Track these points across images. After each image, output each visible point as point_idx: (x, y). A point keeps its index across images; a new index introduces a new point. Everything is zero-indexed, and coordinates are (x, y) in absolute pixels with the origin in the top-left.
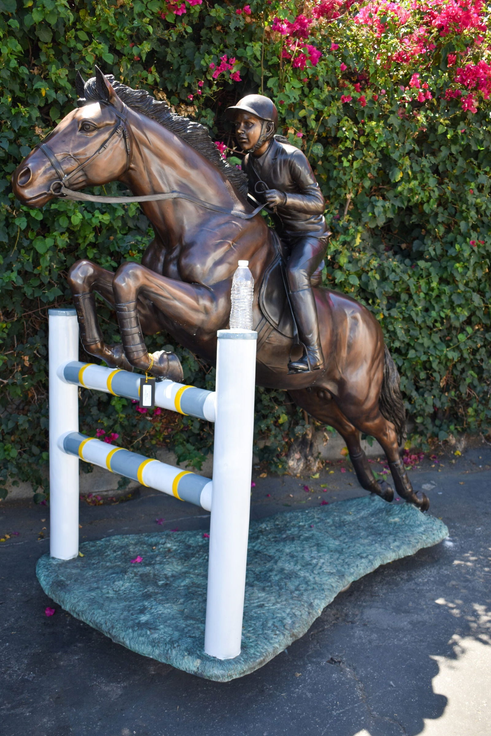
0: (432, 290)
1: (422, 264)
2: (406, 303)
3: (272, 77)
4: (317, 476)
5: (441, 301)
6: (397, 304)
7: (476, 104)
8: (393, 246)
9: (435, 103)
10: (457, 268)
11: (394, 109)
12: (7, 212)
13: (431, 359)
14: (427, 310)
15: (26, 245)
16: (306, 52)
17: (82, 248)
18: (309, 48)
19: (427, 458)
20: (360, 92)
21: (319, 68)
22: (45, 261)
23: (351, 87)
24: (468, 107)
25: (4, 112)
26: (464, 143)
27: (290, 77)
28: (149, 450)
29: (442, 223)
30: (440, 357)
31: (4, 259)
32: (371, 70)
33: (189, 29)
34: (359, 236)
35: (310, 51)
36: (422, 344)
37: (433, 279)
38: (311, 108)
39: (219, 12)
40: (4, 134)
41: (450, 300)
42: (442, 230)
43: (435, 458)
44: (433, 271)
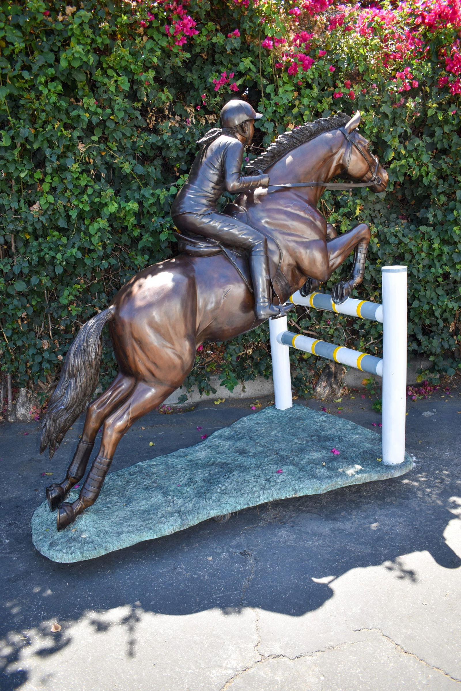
0: (434, 250)
1: (423, 228)
2: (411, 261)
3: (269, 84)
4: (340, 400)
5: (442, 259)
6: (401, 263)
8: (410, 215)
9: (428, 90)
10: (455, 231)
11: (385, 99)
12: (65, 207)
13: (434, 308)
14: (430, 267)
15: (83, 229)
16: (297, 61)
17: (129, 229)
18: (301, 57)
19: (441, 389)
20: (349, 88)
21: (309, 72)
22: (95, 240)
23: (340, 85)
24: (455, 90)
25: (52, 135)
26: (455, 122)
27: (284, 83)
28: (204, 376)
29: (443, 193)
30: (441, 307)
31: (68, 239)
32: (361, 69)
33: (188, 55)
34: (358, 208)
35: (301, 59)
36: (425, 296)
37: (435, 241)
38: (301, 106)
39: (219, 39)
40: (54, 151)
41: (451, 259)
42: (443, 198)
43: (448, 390)
44: (434, 235)
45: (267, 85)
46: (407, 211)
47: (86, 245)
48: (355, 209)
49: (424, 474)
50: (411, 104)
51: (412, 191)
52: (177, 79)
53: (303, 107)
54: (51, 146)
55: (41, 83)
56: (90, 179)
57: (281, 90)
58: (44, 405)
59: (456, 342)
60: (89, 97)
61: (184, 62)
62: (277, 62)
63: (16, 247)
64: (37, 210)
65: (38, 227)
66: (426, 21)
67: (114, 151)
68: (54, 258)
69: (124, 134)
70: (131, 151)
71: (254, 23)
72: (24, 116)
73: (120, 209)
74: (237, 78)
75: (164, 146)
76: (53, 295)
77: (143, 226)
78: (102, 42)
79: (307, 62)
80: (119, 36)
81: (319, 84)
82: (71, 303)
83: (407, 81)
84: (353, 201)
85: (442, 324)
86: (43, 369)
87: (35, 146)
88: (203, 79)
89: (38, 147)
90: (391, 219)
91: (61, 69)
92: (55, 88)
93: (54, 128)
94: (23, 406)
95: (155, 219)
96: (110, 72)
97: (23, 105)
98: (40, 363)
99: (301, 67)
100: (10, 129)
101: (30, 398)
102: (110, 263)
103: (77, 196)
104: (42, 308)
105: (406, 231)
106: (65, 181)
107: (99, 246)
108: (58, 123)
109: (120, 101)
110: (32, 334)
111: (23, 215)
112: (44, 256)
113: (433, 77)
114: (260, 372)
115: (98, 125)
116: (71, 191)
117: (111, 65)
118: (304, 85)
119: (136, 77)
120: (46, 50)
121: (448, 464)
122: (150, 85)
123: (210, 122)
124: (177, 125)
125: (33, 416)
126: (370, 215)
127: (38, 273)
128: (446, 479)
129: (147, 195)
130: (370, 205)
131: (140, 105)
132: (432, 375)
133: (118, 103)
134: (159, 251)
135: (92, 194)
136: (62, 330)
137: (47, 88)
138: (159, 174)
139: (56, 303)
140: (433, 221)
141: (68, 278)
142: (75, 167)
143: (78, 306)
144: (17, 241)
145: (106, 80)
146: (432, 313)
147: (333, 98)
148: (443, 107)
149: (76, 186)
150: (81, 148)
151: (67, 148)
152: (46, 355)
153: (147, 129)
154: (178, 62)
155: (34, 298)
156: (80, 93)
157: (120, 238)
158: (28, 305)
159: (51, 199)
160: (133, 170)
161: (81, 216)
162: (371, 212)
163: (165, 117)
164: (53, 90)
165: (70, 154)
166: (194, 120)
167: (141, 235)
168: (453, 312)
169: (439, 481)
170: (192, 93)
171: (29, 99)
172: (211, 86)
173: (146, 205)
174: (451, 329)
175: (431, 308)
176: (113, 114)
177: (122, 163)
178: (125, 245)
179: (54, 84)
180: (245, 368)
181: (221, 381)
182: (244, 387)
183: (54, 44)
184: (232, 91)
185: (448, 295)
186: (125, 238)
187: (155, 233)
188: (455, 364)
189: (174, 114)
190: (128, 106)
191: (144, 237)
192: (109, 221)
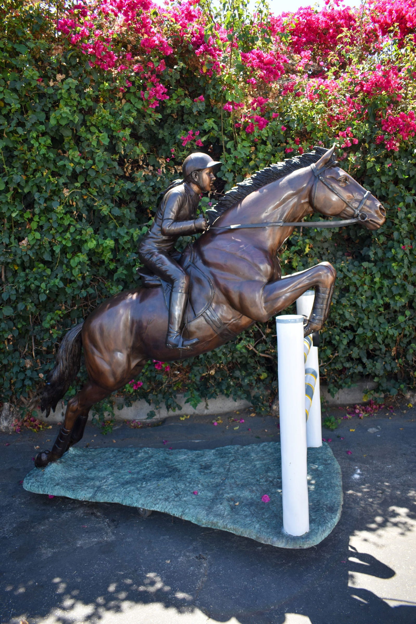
0: (375, 283)
1: (365, 264)
2: (355, 293)
5: (383, 291)
6: (347, 295)
7: (398, 144)
8: (354, 252)
9: (367, 146)
10: (393, 267)
12: (50, 243)
13: (376, 334)
14: (372, 298)
15: (65, 262)
16: (254, 122)
17: (106, 262)
18: (257, 118)
19: (386, 408)
20: (298, 145)
21: (264, 131)
22: (76, 272)
23: (291, 142)
24: (390, 147)
25: (41, 182)
26: (390, 173)
27: (243, 140)
28: (171, 394)
29: (382, 233)
30: (383, 334)
31: (52, 271)
32: (309, 128)
33: (160, 116)
34: (308, 246)
35: (257, 120)
36: (368, 324)
37: (376, 275)
38: (256, 159)
39: (187, 102)
40: (42, 195)
41: (390, 291)
42: (383, 239)
43: (392, 408)
44: (375, 270)
45: (228, 141)
46: (352, 248)
47: (68, 276)
48: (305, 247)
49: (367, 485)
50: (352, 158)
51: (356, 232)
52: (151, 135)
53: (258, 160)
54: (40, 190)
55: (33, 138)
56: (73, 219)
57: (239, 146)
58: (25, 418)
59: (398, 365)
60: (74, 150)
61: (156, 122)
62: (236, 122)
63: (6, 277)
64: (25, 245)
65: (25, 260)
66: (365, 89)
67: (94, 196)
68: (39, 287)
69: (103, 181)
70: (109, 195)
71: (217, 90)
72: (18, 165)
73: (98, 245)
74: (202, 135)
75: (138, 192)
76: (37, 319)
77: (119, 260)
78: (87, 105)
79: (262, 122)
80: (102, 99)
81: (273, 141)
82: (53, 327)
83: (348, 139)
84: (303, 241)
85: (384, 349)
86: (26, 386)
87: (26, 190)
88: (173, 135)
89: (28, 191)
90: (338, 256)
91: (50, 126)
92: (45, 142)
93: (43, 175)
94: (6, 419)
95: (129, 254)
96: (93, 129)
97: (17, 156)
98: (23, 380)
99: (257, 127)
100: (5, 175)
101: (13, 412)
102: (88, 292)
103: (61, 233)
104: (27, 331)
105: (351, 266)
106: (51, 221)
107: (79, 277)
108: (47, 171)
109: (100, 154)
110: (17, 354)
111: (13, 249)
112: (30, 285)
113: (370, 135)
114: (221, 391)
115: (81, 173)
116: (56, 229)
117: (94, 123)
118: (260, 141)
119: (114, 134)
120: (38, 110)
121: (389, 476)
122: (126, 140)
123: (178, 172)
124: (150, 174)
125: (14, 428)
126: (319, 252)
127: (24, 300)
128: (387, 490)
129: (122, 233)
130: (319, 244)
131: (117, 157)
132: (377, 395)
133: (99, 156)
134: (132, 282)
135: (74, 232)
136: (44, 351)
137: (38, 141)
138: (134, 216)
139: (39, 327)
140: (374, 258)
141: (51, 305)
142: (60, 209)
143: (59, 329)
144: (7, 271)
145: (89, 136)
146: (374, 339)
147: (285, 153)
148: (380, 160)
149: (60, 225)
150: (66, 192)
151: (54, 193)
152: (29, 373)
153: (123, 177)
154: (151, 121)
155: (20, 321)
156: (67, 146)
157: (98, 270)
158: (14, 328)
159: (38, 236)
160: (110, 212)
161: (64, 250)
162: (319, 250)
163: (139, 167)
164: (43, 143)
165: (55, 198)
166: (164, 170)
167: (117, 268)
168: (394, 339)
169: (380, 491)
170: (163, 147)
171: (22, 151)
172: (179, 141)
173: (121, 242)
174: (393, 354)
175: (374, 335)
176: (94, 164)
177: (101, 206)
178: (102, 276)
179: (44, 138)
180: (208, 388)
181: (186, 398)
182: (207, 405)
183: (45, 105)
184: (198, 146)
185: (389, 322)
186: (102, 271)
187: (129, 267)
188: (397, 385)
189: (147, 165)
190: (107, 158)
191: (118, 270)
192: (88, 255)
